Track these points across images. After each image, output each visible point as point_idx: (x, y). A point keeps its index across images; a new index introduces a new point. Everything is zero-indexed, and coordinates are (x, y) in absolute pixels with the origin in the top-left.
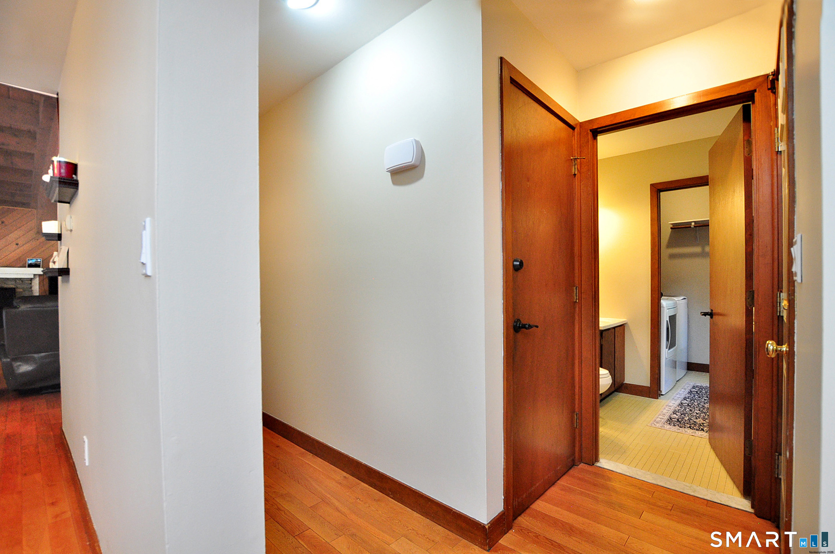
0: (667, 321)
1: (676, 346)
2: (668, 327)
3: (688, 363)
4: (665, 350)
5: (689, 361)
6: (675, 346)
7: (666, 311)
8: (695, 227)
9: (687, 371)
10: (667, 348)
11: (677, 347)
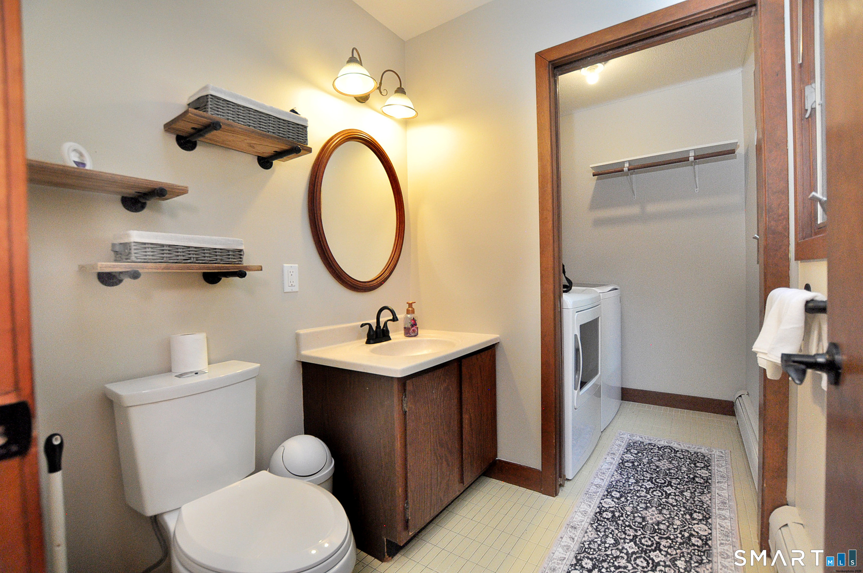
0: (576, 335)
1: (599, 373)
2: (579, 347)
3: (622, 388)
4: (573, 393)
5: (623, 387)
6: (597, 373)
7: (573, 317)
8: (629, 170)
9: (621, 401)
10: (576, 389)
11: (601, 374)
